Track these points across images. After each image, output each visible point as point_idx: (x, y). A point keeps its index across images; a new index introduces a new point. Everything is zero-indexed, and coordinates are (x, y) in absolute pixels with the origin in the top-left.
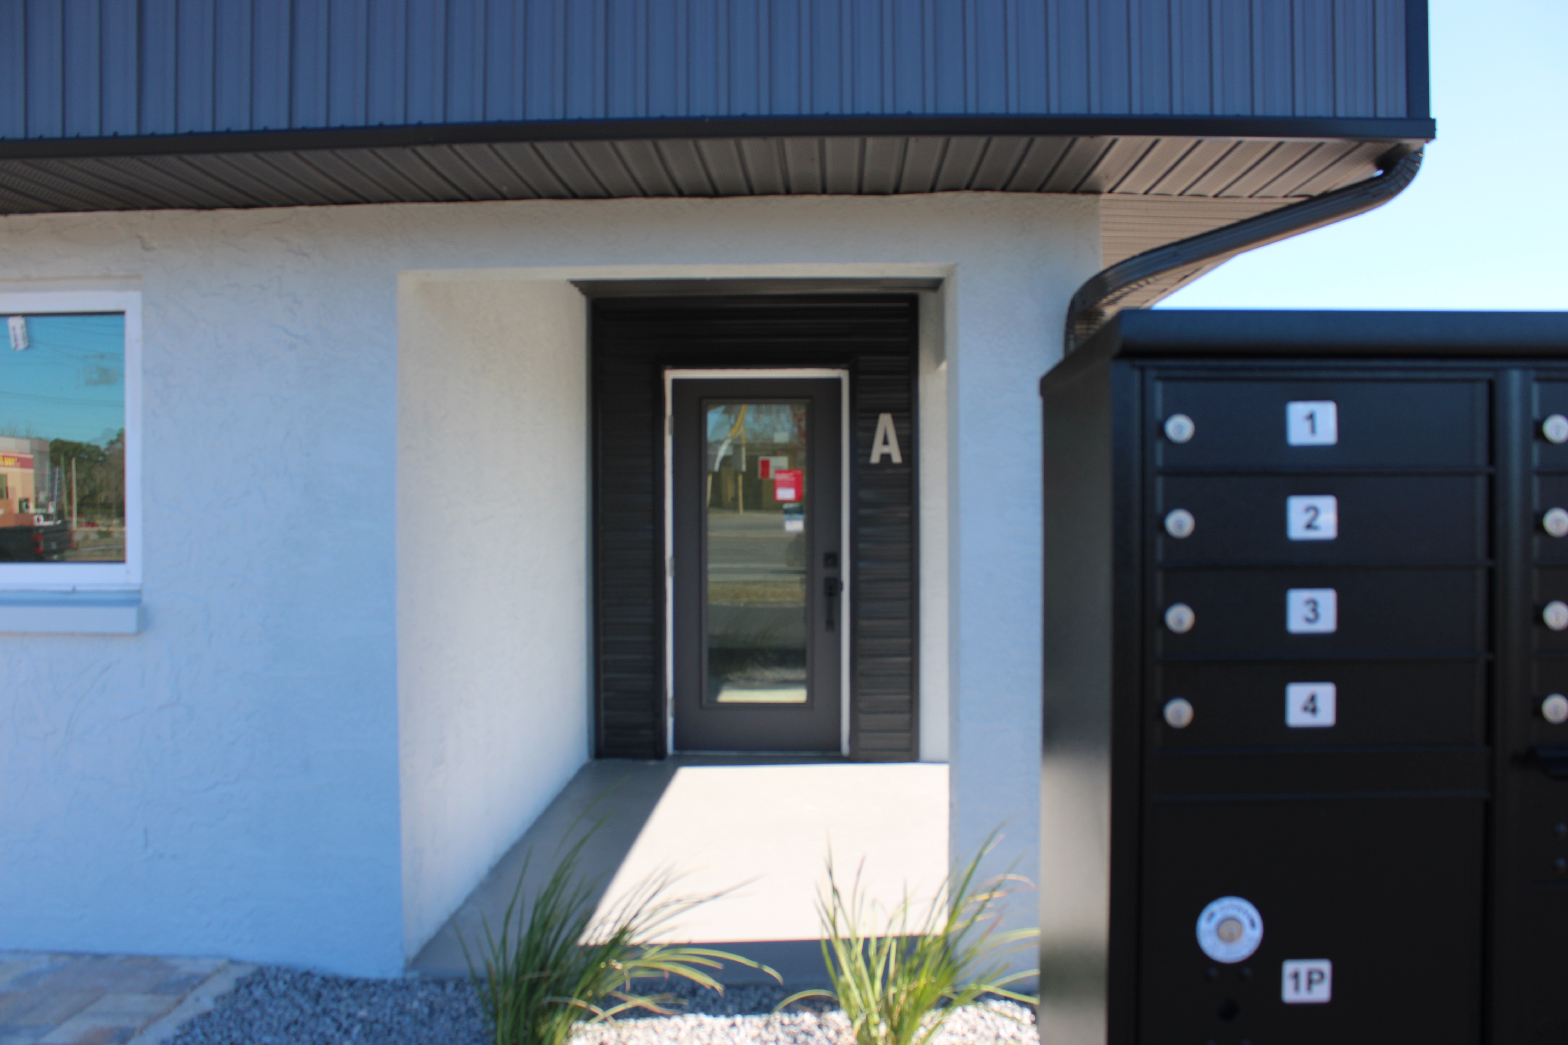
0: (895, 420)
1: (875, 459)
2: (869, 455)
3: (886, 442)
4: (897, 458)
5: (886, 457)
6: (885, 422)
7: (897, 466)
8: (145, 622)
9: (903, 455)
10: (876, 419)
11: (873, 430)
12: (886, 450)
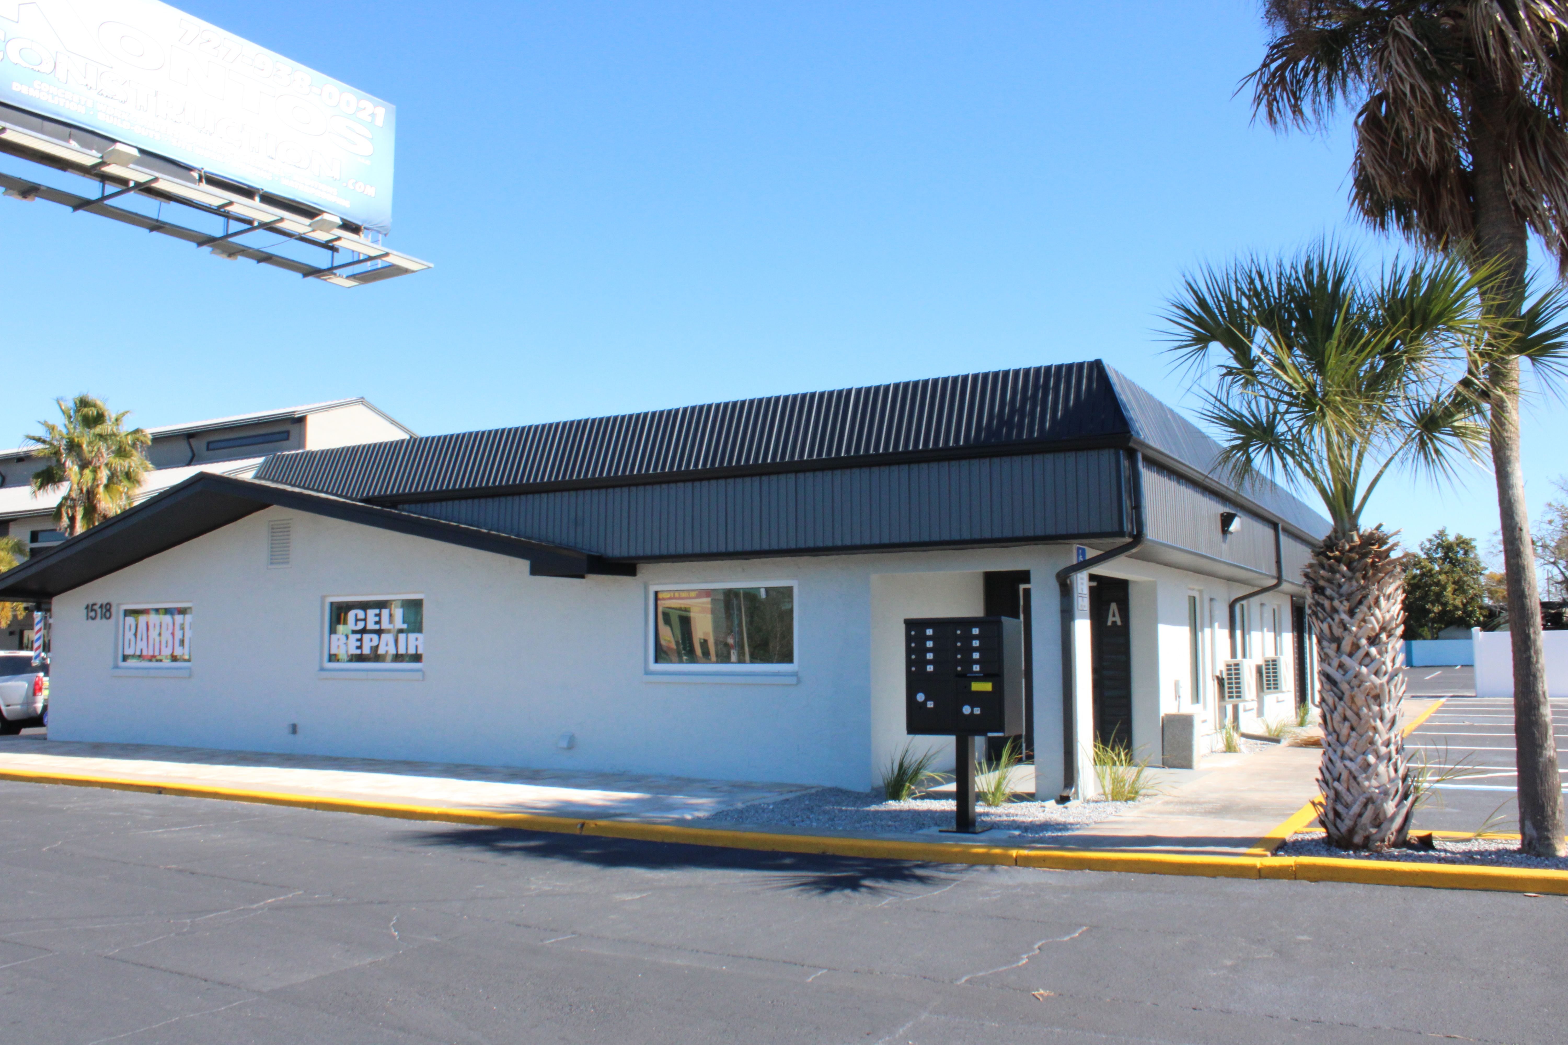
0: (1118, 605)
1: (1109, 623)
2: (1107, 622)
3: (1114, 616)
4: (1119, 623)
5: (1114, 623)
6: (1114, 607)
7: (1119, 627)
8: (799, 681)
9: (1122, 621)
10: (1109, 605)
11: (1108, 610)
12: (1114, 619)
